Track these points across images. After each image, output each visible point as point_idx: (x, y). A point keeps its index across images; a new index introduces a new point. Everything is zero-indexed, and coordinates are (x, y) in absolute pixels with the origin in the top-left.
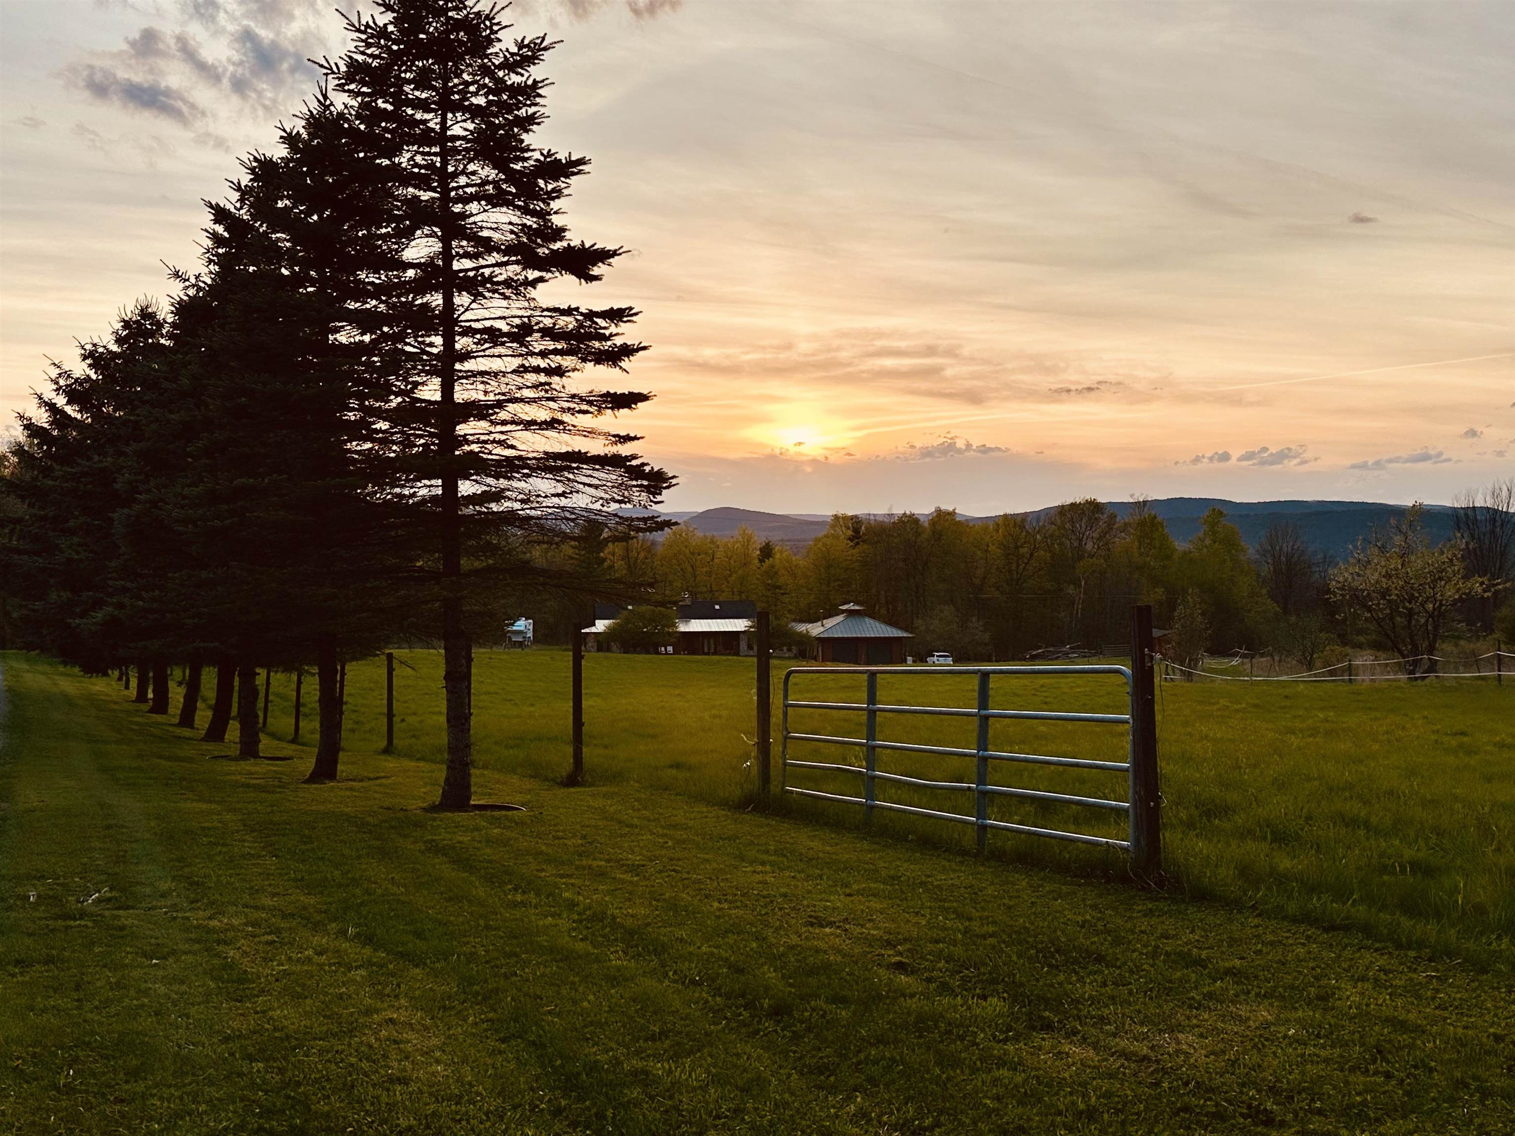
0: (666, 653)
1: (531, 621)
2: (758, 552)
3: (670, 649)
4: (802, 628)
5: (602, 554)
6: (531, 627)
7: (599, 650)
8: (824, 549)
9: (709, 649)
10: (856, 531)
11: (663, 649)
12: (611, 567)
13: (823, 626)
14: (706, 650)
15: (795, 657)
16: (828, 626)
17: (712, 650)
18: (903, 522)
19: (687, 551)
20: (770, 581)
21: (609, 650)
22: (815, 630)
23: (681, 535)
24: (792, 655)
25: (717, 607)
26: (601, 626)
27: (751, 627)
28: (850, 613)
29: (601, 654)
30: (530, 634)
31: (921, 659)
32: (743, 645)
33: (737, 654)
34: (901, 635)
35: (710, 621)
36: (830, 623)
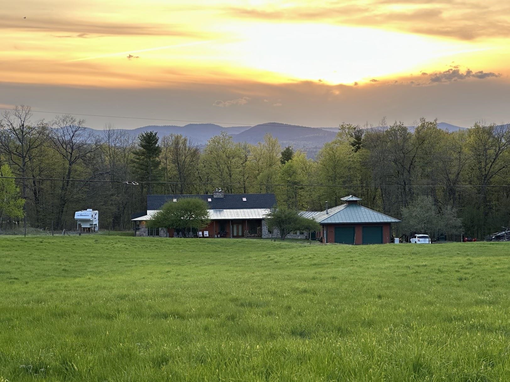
0: (203, 237)
1: (97, 212)
2: (281, 156)
3: (206, 233)
4: (309, 215)
5: (157, 159)
6: (97, 217)
7: (150, 233)
8: (331, 152)
9: (238, 232)
10: (358, 138)
11: (201, 233)
12: (164, 169)
13: (327, 214)
14: (235, 234)
15: (307, 239)
16: (331, 214)
17: (240, 234)
18: (394, 130)
19: (224, 156)
20: (289, 179)
21: (158, 234)
22: (321, 217)
23: (219, 143)
24: (304, 237)
25: (245, 199)
26: (150, 214)
27: (269, 215)
28: (351, 203)
29: (151, 238)
30: (96, 222)
31: (406, 239)
32: (265, 229)
33: (260, 237)
34: (389, 221)
35: (238, 210)
36: (334, 211)
